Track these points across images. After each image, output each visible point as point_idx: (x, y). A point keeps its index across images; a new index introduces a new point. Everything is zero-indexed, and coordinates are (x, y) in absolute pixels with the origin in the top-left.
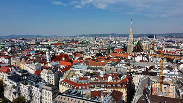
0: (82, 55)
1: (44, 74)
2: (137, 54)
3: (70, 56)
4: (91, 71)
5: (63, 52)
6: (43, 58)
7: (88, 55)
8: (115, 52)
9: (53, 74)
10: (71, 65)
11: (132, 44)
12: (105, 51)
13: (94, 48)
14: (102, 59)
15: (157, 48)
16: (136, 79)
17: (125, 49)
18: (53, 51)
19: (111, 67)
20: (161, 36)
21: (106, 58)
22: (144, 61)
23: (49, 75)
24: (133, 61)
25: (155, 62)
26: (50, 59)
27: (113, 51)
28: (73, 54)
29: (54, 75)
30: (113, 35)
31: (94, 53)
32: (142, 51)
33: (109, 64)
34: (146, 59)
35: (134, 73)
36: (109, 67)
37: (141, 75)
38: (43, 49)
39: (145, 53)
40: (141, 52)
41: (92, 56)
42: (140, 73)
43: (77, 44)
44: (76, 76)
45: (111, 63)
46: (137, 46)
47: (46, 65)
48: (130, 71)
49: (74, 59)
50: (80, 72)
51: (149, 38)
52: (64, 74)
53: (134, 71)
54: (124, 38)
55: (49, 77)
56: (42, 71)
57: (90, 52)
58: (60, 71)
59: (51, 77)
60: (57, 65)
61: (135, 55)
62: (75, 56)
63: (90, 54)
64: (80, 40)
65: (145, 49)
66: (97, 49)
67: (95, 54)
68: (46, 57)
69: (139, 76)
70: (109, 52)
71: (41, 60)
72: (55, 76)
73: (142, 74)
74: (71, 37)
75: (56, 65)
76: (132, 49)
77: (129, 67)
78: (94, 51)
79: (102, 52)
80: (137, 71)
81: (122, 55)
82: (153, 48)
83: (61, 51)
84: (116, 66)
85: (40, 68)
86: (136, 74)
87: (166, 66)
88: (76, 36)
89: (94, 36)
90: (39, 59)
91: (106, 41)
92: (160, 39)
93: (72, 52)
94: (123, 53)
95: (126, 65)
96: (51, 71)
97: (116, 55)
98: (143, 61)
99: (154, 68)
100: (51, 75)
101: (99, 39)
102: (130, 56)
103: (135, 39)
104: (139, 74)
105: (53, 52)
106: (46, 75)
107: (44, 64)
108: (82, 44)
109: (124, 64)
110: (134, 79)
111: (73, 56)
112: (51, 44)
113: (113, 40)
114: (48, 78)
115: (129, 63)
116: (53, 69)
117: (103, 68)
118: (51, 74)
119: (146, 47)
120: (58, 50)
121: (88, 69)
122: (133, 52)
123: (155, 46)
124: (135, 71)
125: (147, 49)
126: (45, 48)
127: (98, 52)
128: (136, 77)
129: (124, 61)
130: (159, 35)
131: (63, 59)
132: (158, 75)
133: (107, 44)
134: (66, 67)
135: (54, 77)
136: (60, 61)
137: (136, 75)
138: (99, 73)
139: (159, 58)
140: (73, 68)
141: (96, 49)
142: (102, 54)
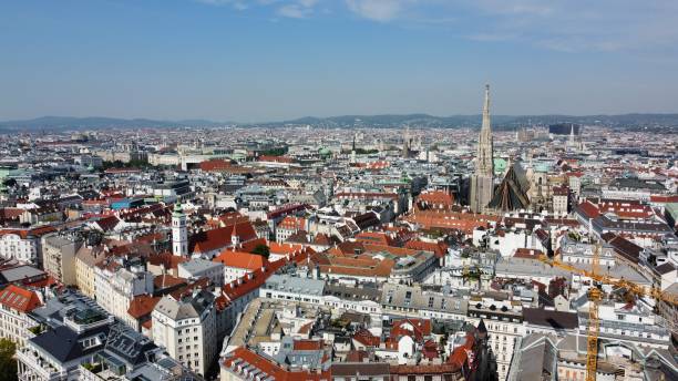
0: (303, 224)
1: (164, 318)
2: (506, 219)
3: (259, 223)
4: (337, 307)
5: (234, 205)
6: (158, 237)
7: (324, 223)
8: (426, 207)
9: (198, 320)
10: (263, 269)
11: (489, 177)
12: (387, 200)
13: (347, 190)
14: (378, 239)
15: (582, 186)
16: (501, 337)
17: (461, 192)
18: (195, 202)
19: (410, 289)
20: (598, 124)
21: (393, 236)
22: (532, 253)
23: (183, 323)
24: (490, 258)
25: (574, 260)
26: (186, 244)
27: (419, 205)
28: (269, 218)
29: (202, 321)
30: (419, 121)
31: (348, 215)
32: (524, 202)
33: (401, 267)
34: (539, 245)
35: (495, 315)
36: (404, 288)
37: (521, 322)
38: (158, 192)
39: (536, 218)
40: (522, 211)
41: (341, 225)
42: (516, 317)
43: (285, 165)
44: (283, 334)
45: (410, 265)
46: (508, 185)
47: (171, 272)
48: (479, 306)
49: (272, 237)
50: (295, 312)
51: (551, 136)
52: (238, 319)
53: (493, 307)
54: (458, 133)
55: (183, 331)
56: (157, 306)
57: (332, 205)
58: (222, 298)
59: (191, 329)
60: (213, 269)
61: (498, 226)
62: (277, 224)
63: (333, 218)
64: (297, 145)
65: (535, 194)
66: (359, 195)
67: (350, 219)
68: (170, 233)
69: (511, 327)
70: (403, 208)
71: (152, 247)
72: (205, 327)
73: (521, 320)
74: (261, 125)
75: (209, 271)
76: (487, 196)
77: (477, 282)
78: (347, 202)
79: (378, 209)
80: (505, 309)
81: (451, 221)
82: (565, 185)
83: (227, 202)
84: (429, 281)
85: (151, 286)
86: (500, 318)
87: (612, 280)
88: (282, 125)
89: (347, 122)
90: (145, 242)
91: (393, 149)
92: (592, 137)
93: (266, 209)
94: (455, 208)
95: (464, 276)
96: (190, 307)
97: (427, 220)
98: (528, 251)
99: (566, 291)
100: (190, 323)
101: (367, 140)
102: (481, 229)
103: (502, 139)
104: (511, 321)
105: (197, 207)
106: (174, 324)
107: (162, 267)
108: (301, 163)
109: (458, 274)
110: (493, 336)
111: (271, 223)
112: (190, 166)
113: (419, 144)
114: (180, 332)
115: (476, 267)
116: (196, 299)
117: (381, 292)
118: (190, 320)
119: (540, 189)
120: (215, 198)
121: (326, 293)
122: (490, 205)
123: (573, 174)
124: (499, 305)
125: (544, 194)
126: (166, 188)
127: (363, 210)
128: (501, 328)
129: (458, 253)
130: (590, 121)
131: (234, 240)
132: (582, 328)
133: (395, 165)
134: (244, 279)
135: (200, 328)
136: (224, 249)
137: (501, 324)
138: (367, 318)
139: (585, 243)
140: (270, 287)
141: (354, 195)
142: (378, 216)
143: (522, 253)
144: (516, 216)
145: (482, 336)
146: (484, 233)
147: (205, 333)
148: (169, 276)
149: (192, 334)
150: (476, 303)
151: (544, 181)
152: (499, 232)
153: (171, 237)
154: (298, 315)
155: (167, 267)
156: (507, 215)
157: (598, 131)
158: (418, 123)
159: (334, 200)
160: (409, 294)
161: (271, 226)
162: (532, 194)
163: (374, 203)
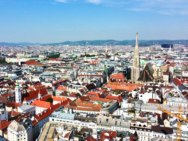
0: (66, 89)
1: (12, 130)
2: (145, 86)
3: (49, 88)
4: (80, 125)
5: (39, 81)
6: (10, 94)
7: (74, 88)
8: (114, 81)
9: (25, 131)
10: (50, 108)
11: (138, 68)
12: (99, 78)
13: (83, 74)
14: (95, 95)
15: (174, 71)
16: (143, 137)
17: (127, 74)
18: (24, 79)
19: (108, 118)
20: (181, 44)
21: (101, 93)
22: (155, 101)
23: (20, 133)
24: (139, 103)
25: (171, 104)
26: (21, 98)
27: (111, 80)
28: (53, 86)
29: (27, 132)
30: (111, 42)
31: (83, 84)
32: (152, 78)
33: (104, 107)
34: (157, 97)
35: (141, 128)
36: (106, 117)
37: (151, 131)
38: (10, 75)
39: (156, 85)
40: (151, 82)
41: (81, 89)
42: (149, 129)
43: (59, 62)
44: (59, 138)
45: (108, 106)
46: (146, 72)
47: (15, 110)
48: (134, 125)
49: (54, 94)
50: (63, 128)
51: (162, 49)
52: (41, 131)
53: (140, 125)
54: (126, 47)
55: (20, 136)
56: (10, 126)
57: (77, 80)
58: (35, 121)
59: (23, 135)
60: (31, 109)
61: (142, 89)
62: (56, 88)
63: (78, 86)
64: (63, 53)
65: (156, 75)
66: (88, 76)
67: (84, 86)
68: (14, 93)
69: (147, 133)
70: (105, 81)
71: (7, 99)
72: (28, 134)
73: (151, 130)
74: (50, 45)
75: (30, 109)
76: (137, 76)
77: (134, 114)
78: (83, 79)
79: (95, 82)
80: (144, 126)
81: (123, 87)
82: (168, 70)
83: (36, 79)
84: (115, 114)
85: (7, 116)
86: (143, 129)
87: (186, 113)
88: (58, 44)
89: (83, 43)
90: (4, 97)
91: (101, 55)
92: (178, 49)
93: (51, 82)
94: (125, 81)
95: (128, 112)
96: (22, 126)
97: (114, 86)
98: (153, 100)
99: (168, 118)
100: (22, 132)
101: (91, 51)
102: (135, 90)
103: (143, 49)
104: (147, 131)
105: (25, 81)
106: (17, 133)
107: (11, 108)
108: (65, 61)
109: (126, 110)
110: (140, 137)
111: (54, 88)
112: (22, 63)
113: (111, 53)
114: (18, 136)
115: (133, 108)
116: (25, 123)
117: (97, 119)
118: (22, 131)
119: (158, 74)
120: (32, 78)
121: (75, 119)
122: (139, 80)
123: (170, 65)
124: (142, 124)
125: (160, 75)
126: (12, 73)
127: (89, 82)
128: (143, 134)
129: (126, 101)
130: (177, 42)
131: (39, 96)
132: (175, 134)
133: (102, 62)
134: (43, 112)
135: (26, 135)
136: (35, 99)
137: (143, 132)
138: (91, 130)
139: (175, 97)
140: (53, 117)
141: (86, 75)
142: (95, 85)
143: (151, 101)
144: (149, 85)
145: (136, 138)
146: (136, 92)
147: (28, 136)
148: (14, 112)
149: (23, 137)
150: (133, 123)
151: (159, 70)
152: (142, 92)
153: (15, 95)
154: (64, 129)
155: (13, 108)
156: (145, 84)
157: (180, 46)
158: (111, 43)
159: (78, 78)
160: (107, 120)
161: (54, 89)
162: (155, 75)
163: (94, 80)
